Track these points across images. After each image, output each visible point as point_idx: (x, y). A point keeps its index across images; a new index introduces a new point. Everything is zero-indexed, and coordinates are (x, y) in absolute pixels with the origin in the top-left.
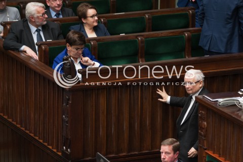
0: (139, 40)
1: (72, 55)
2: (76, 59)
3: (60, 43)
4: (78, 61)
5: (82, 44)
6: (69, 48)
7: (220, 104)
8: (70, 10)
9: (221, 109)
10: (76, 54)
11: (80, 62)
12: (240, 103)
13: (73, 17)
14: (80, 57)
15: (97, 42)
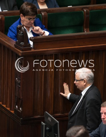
0: (84, 11)
1: (25, 24)
2: (28, 28)
4: (30, 30)
5: (34, 15)
6: (23, 18)
10: (29, 24)
11: (32, 31)
14: (31, 26)
15: (47, 13)
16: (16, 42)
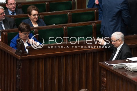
0: (64, 28)
1: (22, 38)
2: (25, 40)
3: (15, 30)
4: (26, 42)
5: (28, 31)
6: (20, 34)
7: (115, 67)
8: (21, 10)
9: (115, 70)
10: (25, 37)
11: (27, 42)
12: (126, 67)
13: (23, 15)
14: (27, 39)
15: (38, 29)
16: (16, 51)
